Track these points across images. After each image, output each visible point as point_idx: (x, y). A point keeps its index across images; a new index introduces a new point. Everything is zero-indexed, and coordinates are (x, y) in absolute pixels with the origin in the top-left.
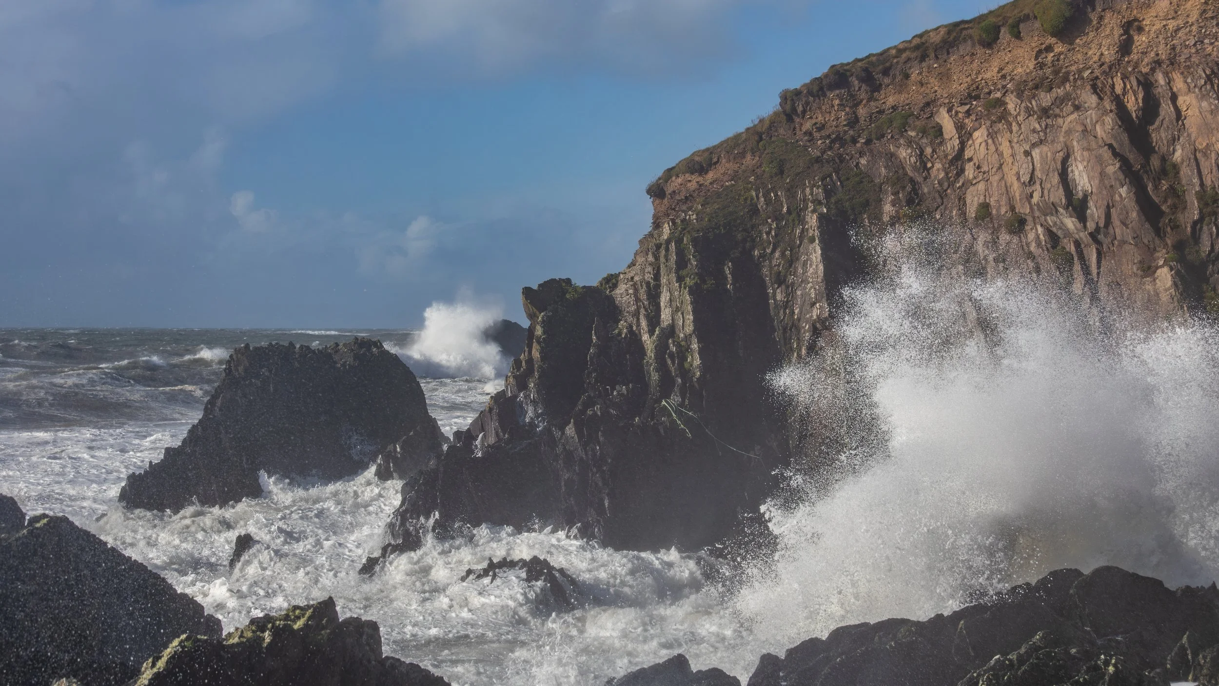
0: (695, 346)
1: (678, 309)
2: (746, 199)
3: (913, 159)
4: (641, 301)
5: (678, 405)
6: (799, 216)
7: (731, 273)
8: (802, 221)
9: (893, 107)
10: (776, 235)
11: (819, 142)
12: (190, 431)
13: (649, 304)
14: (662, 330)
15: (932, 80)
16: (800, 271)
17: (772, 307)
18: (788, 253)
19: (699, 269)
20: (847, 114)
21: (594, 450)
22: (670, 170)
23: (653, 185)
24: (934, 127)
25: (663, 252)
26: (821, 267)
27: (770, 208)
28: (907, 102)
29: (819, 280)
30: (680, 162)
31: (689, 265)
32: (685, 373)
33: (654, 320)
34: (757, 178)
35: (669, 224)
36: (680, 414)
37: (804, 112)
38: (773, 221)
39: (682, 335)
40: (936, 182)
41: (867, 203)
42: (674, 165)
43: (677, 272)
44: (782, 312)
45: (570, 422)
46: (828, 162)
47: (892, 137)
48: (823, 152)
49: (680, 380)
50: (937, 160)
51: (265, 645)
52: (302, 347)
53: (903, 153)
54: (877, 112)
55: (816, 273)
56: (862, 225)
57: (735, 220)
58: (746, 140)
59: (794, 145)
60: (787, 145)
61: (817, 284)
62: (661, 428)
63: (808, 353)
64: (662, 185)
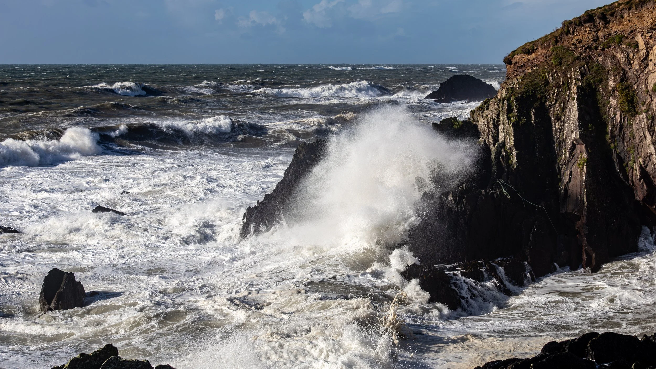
0: (514, 152)
1: (507, 134)
2: (543, 77)
3: (624, 59)
4: (490, 128)
5: (505, 182)
6: (568, 86)
7: (535, 115)
8: (570, 89)
9: (615, 32)
10: (557, 95)
11: (580, 49)
13: (494, 130)
14: (499, 144)
15: (634, 20)
16: (567, 114)
17: (554, 131)
18: (562, 104)
19: (518, 113)
20: (593, 35)
21: (461, 207)
22: (514, 51)
23: (506, 58)
24: (634, 43)
25: (501, 105)
26: (577, 113)
27: (554, 82)
28: (622, 30)
29: (576, 120)
30: (519, 48)
31: (513, 111)
32: (509, 165)
33: (496, 139)
34: (549, 66)
35: (505, 89)
36: (505, 187)
37: (573, 32)
38: (555, 89)
39: (508, 147)
40: (635, 71)
41: (601, 81)
42: (516, 49)
43: (507, 115)
44: (558, 134)
45: (450, 194)
46: (583, 59)
47: (614, 47)
48: (581, 54)
49: (506, 169)
50: (636, 60)
53: (619, 56)
54: (608, 34)
55: (575, 116)
56: (599, 91)
57: (537, 88)
58: (550, 39)
59: (568, 50)
60: (564, 50)
61: (575, 121)
62: (495, 195)
63: (570, 156)
64: (510, 59)
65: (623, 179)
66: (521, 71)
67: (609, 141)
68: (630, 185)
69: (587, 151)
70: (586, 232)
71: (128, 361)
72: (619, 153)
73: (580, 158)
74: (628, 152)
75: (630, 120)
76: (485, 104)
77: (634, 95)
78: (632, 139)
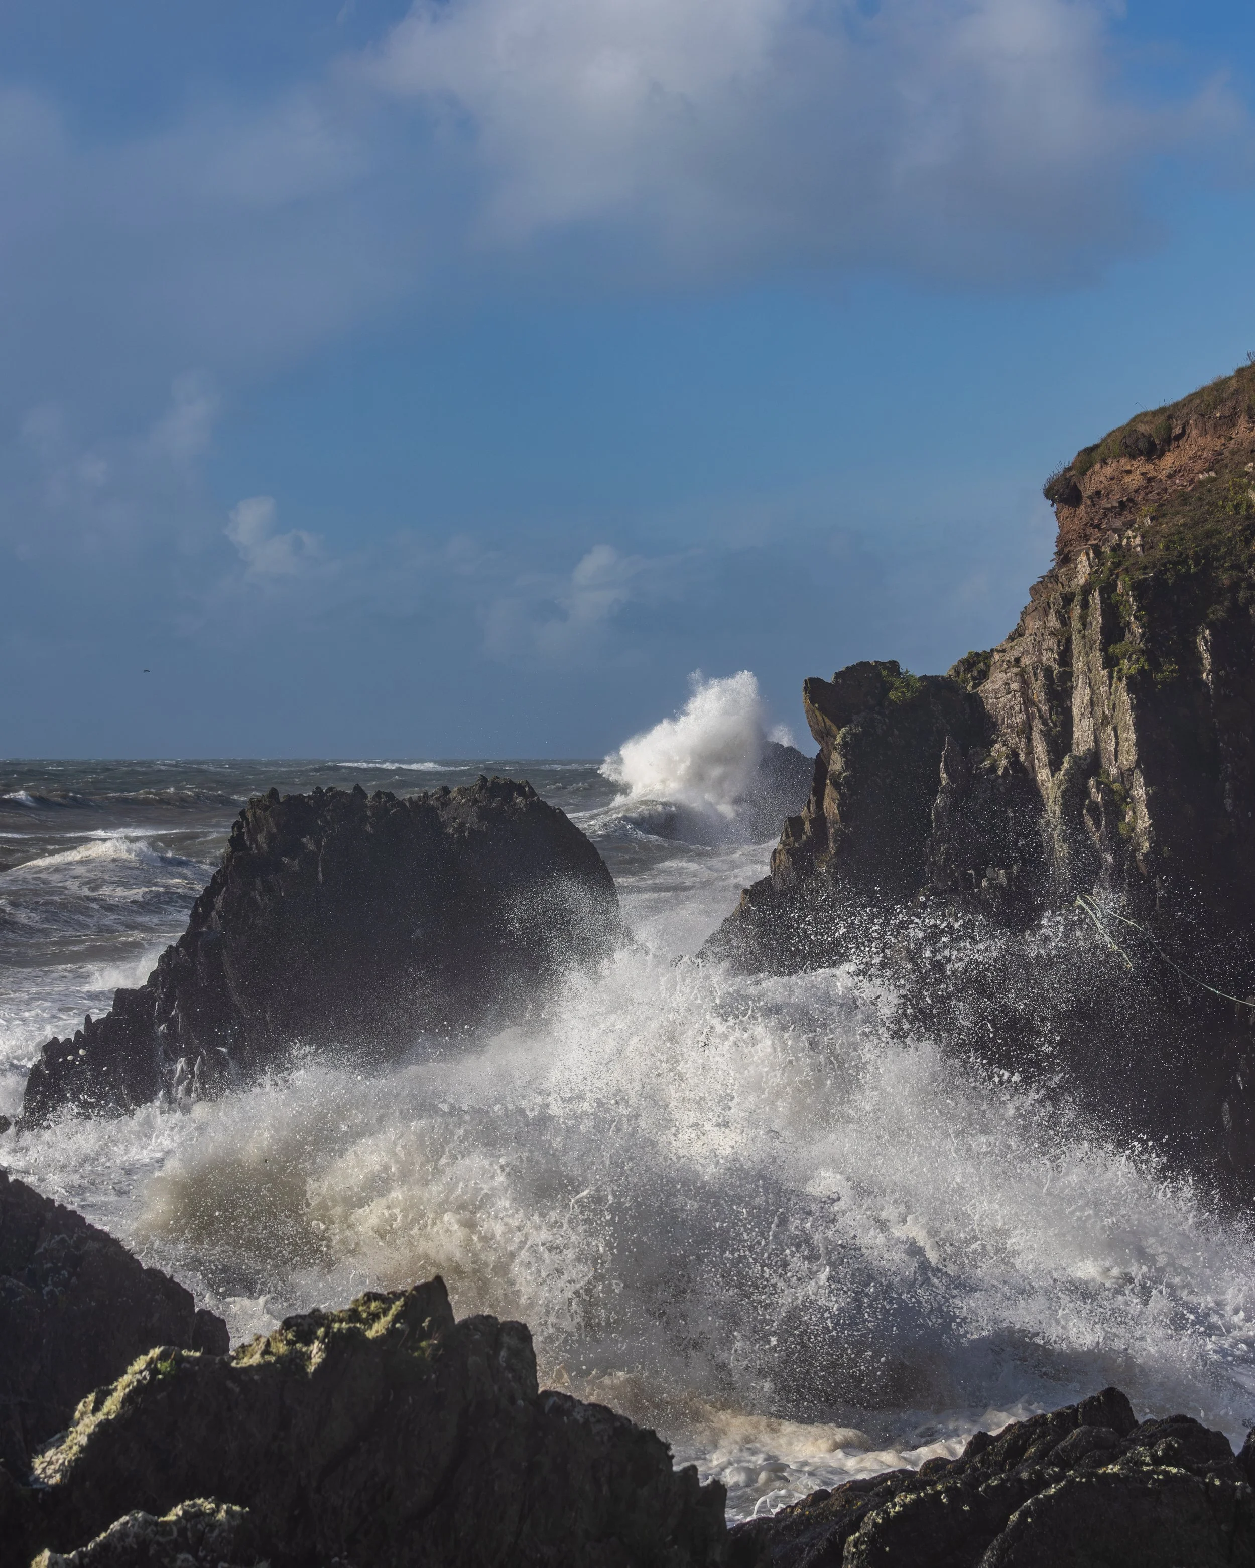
0: (1139, 792)
1: (1106, 721)
2: (1237, 507)
4: (1034, 704)
7: (1212, 651)
12: (162, 959)
13: (1051, 709)
14: (1076, 760)
19: (1147, 641)
22: (1089, 451)
23: (1057, 480)
25: (1077, 611)
30: (1110, 435)
31: (1127, 635)
32: (1120, 844)
33: (1059, 742)
35: (1088, 554)
39: (1114, 771)
42: (1097, 441)
43: (1104, 649)
49: (1110, 859)
51: (311, 1369)
52: (378, 795)
57: (1217, 548)
58: (1237, 392)
64: (1074, 479)
76: (969, 670)
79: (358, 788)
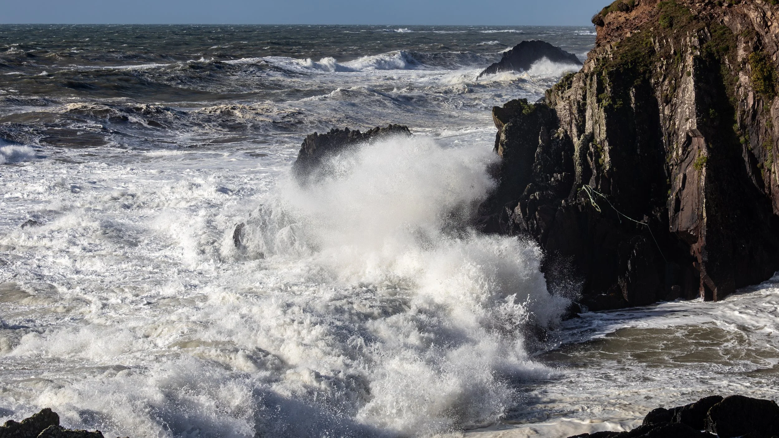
0: (606, 148)
1: (596, 122)
2: (646, 44)
3: (759, 20)
4: (573, 114)
5: (594, 189)
6: (682, 56)
7: (635, 97)
8: (684, 60)
10: (666, 69)
11: (698, 5)
13: (579, 116)
14: (585, 136)
16: (681, 95)
17: (661, 119)
18: (673, 82)
19: (612, 93)
21: (532, 224)
22: (607, 8)
23: (596, 17)
25: (588, 82)
26: (694, 94)
27: (663, 51)
29: (692, 103)
31: (606, 91)
32: (599, 167)
33: (581, 129)
34: (655, 28)
35: (594, 60)
36: (594, 195)
38: (664, 60)
39: (598, 140)
40: (774, 36)
41: (727, 49)
42: (609, 5)
43: (597, 96)
44: (668, 122)
45: (517, 205)
46: (702, 19)
47: (746, 3)
48: (699, 12)
49: (595, 171)
50: (775, 20)
52: (354, 131)
53: (753, 15)
55: (690, 98)
56: (724, 63)
57: (639, 58)
59: (681, 6)
60: (676, 6)
61: (691, 105)
62: (579, 206)
63: (683, 153)
64: (602, 18)
65: (757, 186)
66: (616, 34)
67: (738, 133)
68: (766, 194)
69: (708, 147)
70: (706, 259)
71: (73, 432)
72: (752, 149)
73: (697, 156)
74: (764, 148)
75: (766, 104)
76: (567, 80)
77: (772, 69)
78: (769, 131)
79: (347, 129)
